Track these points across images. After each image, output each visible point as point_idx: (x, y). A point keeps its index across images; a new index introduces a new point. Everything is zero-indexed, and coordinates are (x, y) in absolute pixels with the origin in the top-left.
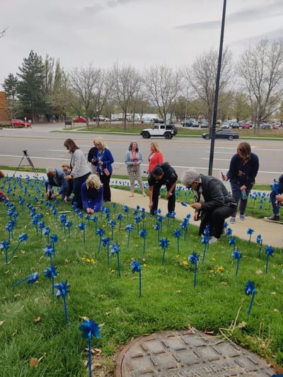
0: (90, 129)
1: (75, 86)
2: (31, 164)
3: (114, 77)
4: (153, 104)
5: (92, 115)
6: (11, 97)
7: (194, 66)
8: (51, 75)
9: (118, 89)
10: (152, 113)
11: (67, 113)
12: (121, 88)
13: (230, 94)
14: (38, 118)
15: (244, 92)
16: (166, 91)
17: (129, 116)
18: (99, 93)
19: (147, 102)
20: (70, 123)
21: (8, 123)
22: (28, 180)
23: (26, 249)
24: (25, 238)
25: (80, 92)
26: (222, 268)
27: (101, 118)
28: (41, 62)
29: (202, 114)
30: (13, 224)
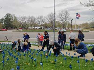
0: (23, 31)
1: (19, 21)
2: (8, 40)
3: (29, 18)
4: (39, 24)
5: (24, 27)
6: (2, 23)
7: (48, 16)
8: (13, 18)
9: (30, 21)
10: (39, 26)
11: (17, 27)
12: (31, 21)
13: (57, 22)
14: (9, 28)
15: (60, 21)
16: (42, 21)
17: (33, 27)
18: (25, 22)
19: (37, 24)
20: (18, 29)
21: (1, 30)
22: (7, 44)
23: (9, 63)
24: (8, 59)
25: (21, 22)
26: (62, 62)
27: (26, 28)
28: (10, 15)
29: (50, 26)
30: (4, 56)
